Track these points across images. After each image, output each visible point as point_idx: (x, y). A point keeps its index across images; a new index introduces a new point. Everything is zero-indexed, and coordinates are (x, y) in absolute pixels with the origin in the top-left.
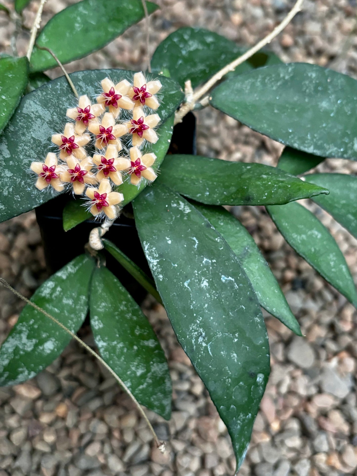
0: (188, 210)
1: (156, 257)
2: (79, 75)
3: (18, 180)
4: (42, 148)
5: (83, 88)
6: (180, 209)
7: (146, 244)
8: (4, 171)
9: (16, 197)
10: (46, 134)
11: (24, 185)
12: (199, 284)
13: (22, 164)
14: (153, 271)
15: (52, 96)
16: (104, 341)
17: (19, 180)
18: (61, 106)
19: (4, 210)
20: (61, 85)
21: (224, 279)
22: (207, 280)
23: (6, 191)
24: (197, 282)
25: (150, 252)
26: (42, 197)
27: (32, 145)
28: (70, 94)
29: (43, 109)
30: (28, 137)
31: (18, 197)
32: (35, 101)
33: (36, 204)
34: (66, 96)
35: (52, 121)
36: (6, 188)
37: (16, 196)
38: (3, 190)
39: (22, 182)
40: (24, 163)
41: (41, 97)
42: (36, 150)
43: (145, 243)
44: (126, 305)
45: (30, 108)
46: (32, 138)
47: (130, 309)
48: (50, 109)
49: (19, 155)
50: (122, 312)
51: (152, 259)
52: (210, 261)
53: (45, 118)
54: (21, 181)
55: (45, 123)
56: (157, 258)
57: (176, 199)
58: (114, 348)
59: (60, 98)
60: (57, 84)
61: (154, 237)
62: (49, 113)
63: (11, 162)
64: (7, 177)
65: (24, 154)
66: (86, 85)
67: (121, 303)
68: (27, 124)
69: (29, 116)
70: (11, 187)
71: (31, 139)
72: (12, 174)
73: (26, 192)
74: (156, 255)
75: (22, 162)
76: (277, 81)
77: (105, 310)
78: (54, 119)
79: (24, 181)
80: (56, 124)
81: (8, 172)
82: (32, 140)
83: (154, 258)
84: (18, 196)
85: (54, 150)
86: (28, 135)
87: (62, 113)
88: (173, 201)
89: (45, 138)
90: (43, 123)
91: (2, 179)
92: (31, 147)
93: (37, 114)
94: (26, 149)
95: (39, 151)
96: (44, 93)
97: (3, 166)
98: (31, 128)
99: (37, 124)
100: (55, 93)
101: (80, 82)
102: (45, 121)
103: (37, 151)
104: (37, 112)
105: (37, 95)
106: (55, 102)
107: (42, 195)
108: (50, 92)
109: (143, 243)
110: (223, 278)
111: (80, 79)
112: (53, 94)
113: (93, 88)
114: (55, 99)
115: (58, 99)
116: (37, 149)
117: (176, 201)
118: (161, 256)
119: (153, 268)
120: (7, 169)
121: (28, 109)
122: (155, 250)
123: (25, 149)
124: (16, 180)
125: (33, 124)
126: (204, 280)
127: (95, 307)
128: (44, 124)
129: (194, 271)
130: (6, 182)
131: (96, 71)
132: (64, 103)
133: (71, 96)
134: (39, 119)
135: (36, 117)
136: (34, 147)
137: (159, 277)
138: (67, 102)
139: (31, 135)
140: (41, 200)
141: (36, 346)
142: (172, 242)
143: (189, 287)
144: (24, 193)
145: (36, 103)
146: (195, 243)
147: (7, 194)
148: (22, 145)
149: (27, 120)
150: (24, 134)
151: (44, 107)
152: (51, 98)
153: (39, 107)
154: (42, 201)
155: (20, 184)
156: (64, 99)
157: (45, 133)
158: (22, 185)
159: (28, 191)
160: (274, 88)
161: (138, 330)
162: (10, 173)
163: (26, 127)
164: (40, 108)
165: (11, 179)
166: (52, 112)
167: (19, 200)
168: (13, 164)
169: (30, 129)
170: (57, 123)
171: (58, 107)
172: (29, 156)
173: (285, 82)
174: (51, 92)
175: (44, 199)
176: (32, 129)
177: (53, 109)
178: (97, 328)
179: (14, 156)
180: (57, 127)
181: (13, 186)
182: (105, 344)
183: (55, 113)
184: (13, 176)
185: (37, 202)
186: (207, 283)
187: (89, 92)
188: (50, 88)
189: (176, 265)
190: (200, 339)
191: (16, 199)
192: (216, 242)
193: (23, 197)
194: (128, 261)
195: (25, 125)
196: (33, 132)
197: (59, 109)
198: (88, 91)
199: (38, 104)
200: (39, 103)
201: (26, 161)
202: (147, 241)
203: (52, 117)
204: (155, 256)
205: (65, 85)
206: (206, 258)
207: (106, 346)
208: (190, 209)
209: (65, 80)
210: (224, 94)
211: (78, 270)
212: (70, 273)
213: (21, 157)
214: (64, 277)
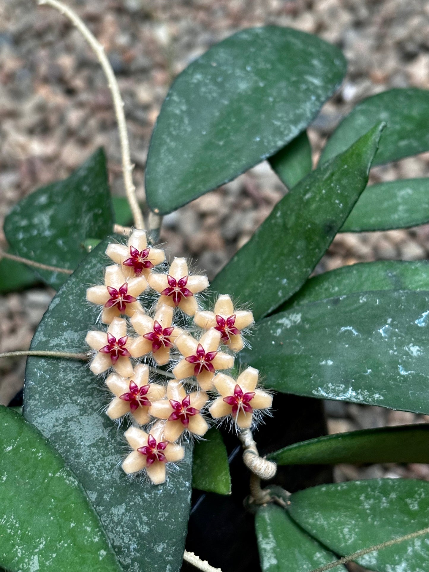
0: (297, 318)
1: (344, 389)
2: (39, 339)
4: (113, 441)
5: (61, 343)
6: (289, 327)
7: (317, 391)
8: (112, 514)
9: (160, 518)
10: (96, 426)
11: (150, 495)
12: (411, 357)
13: (118, 482)
14: (364, 400)
15: (47, 388)
16: (399, 563)
17: (138, 500)
18: (69, 384)
19: (168, 545)
20: (39, 369)
21: (421, 323)
22: (411, 344)
23: (143, 527)
24: (407, 358)
25: (332, 392)
26: (182, 479)
27: (100, 453)
28: (59, 364)
29: (58, 410)
30: (85, 452)
31: (162, 515)
32: (40, 414)
33: (188, 494)
34: (58, 370)
35: (82, 407)
36: (139, 525)
37: (158, 516)
38: (139, 532)
39: (144, 496)
40: (117, 479)
41: (39, 404)
42: (110, 452)
43: (315, 392)
44: (367, 498)
45: (45, 427)
46: (89, 447)
47: (377, 493)
48: (64, 401)
49: (102, 480)
50: (373, 508)
51: (345, 395)
52: (387, 326)
53: (72, 414)
54: (142, 497)
55: (79, 417)
56: (347, 388)
57: (271, 324)
58: (416, 555)
59: (56, 379)
60: (34, 374)
61: (311, 377)
62: (69, 405)
63: (105, 497)
64: (123, 514)
65: (105, 471)
66: (60, 337)
67: (360, 503)
68: (66, 444)
69: (56, 435)
70: (141, 516)
71: (90, 449)
72: (124, 504)
73: (162, 497)
74: (341, 386)
75: (115, 482)
77: (356, 534)
78: (82, 403)
79: (145, 493)
80: (90, 405)
81: (116, 510)
82: (92, 449)
83: (345, 391)
84: (160, 513)
85: (126, 423)
86: (81, 451)
87: (79, 388)
88: (272, 332)
89: (101, 430)
90: (78, 421)
91: (122, 523)
92: (101, 456)
93: (61, 422)
94: (99, 464)
95: (115, 448)
96: (37, 396)
97: (104, 512)
98: (75, 441)
99: (75, 430)
100: (45, 383)
101: (50, 343)
102: (76, 417)
103: (113, 451)
104: (57, 420)
105: (33, 407)
106: (58, 388)
107: (180, 478)
108: (39, 389)
109: (313, 394)
110: (419, 323)
111: (46, 341)
112: (44, 385)
113: (69, 331)
114: (55, 387)
115: (57, 383)
116: (109, 449)
117: (274, 326)
118: (346, 382)
119: (359, 399)
120: (112, 508)
121: (45, 430)
122: (333, 385)
123: (99, 466)
124: (135, 503)
125: (72, 434)
126: (409, 349)
127: (343, 545)
128: (80, 420)
129: (389, 353)
130: (129, 520)
131: (47, 315)
132: (66, 378)
133: (63, 364)
134: (69, 424)
135: (63, 426)
136: (104, 451)
137: (376, 399)
138: (68, 374)
139: (85, 445)
140: (186, 484)
142: (331, 360)
143: (409, 372)
144: (162, 503)
145: (45, 415)
146: (350, 332)
147: (147, 528)
148: (91, 467)
149: (61, 440)
150: (78, 456)
151: (57, 407)
152: (49, 391)
153: (53, 413)
154: (188, 484)
155: (144, 500)
156: (61, 375)
157: (94, 426)
158: (148, 498)
159: (162, 495)
161: (411, 504)
162: (119, 507)
163: (69, 448)
164: (55, 414)
165: (130, 509)
166: (69, 401)
167: (167, 514)
168: (110, 495)
169: (75, 443)
170: (90, 402)
171: (67, 388)
172: (113, 465)
174: (40, 387)
175: (186, 479)
176: (77, 441)
177: (66, 396)
178: (374, 562)
179: (99, 488)
180: (95, 405)
181: (142, 514)
182: (404, 565)
183: (74, 398)
184: (126, 506)
185: (185, 491)
186: (415, 346)
187: (71, 339)
188: (35, 385)
189: (369, 371)
191: (162, 519)
192: (365, 304)
193: (166, 506)
194: (317, 442)
195: (65, 447)
196: (82, 441)
197: (71, 389)
198: (69, 339)
199: (47, 413)
200: (47, 410)
201: (116, 475)
202: (315, 387)
203: (77, 405)
204: (342, 389)
205: (42, 362)
206: (380, 329)
207: (407, 566)
208: (297, 313)
209: (35, 359)
210: (161, 191)
211: (276, 537)
212: (274, 550)
213: (107, 478)
214: (274, 562)
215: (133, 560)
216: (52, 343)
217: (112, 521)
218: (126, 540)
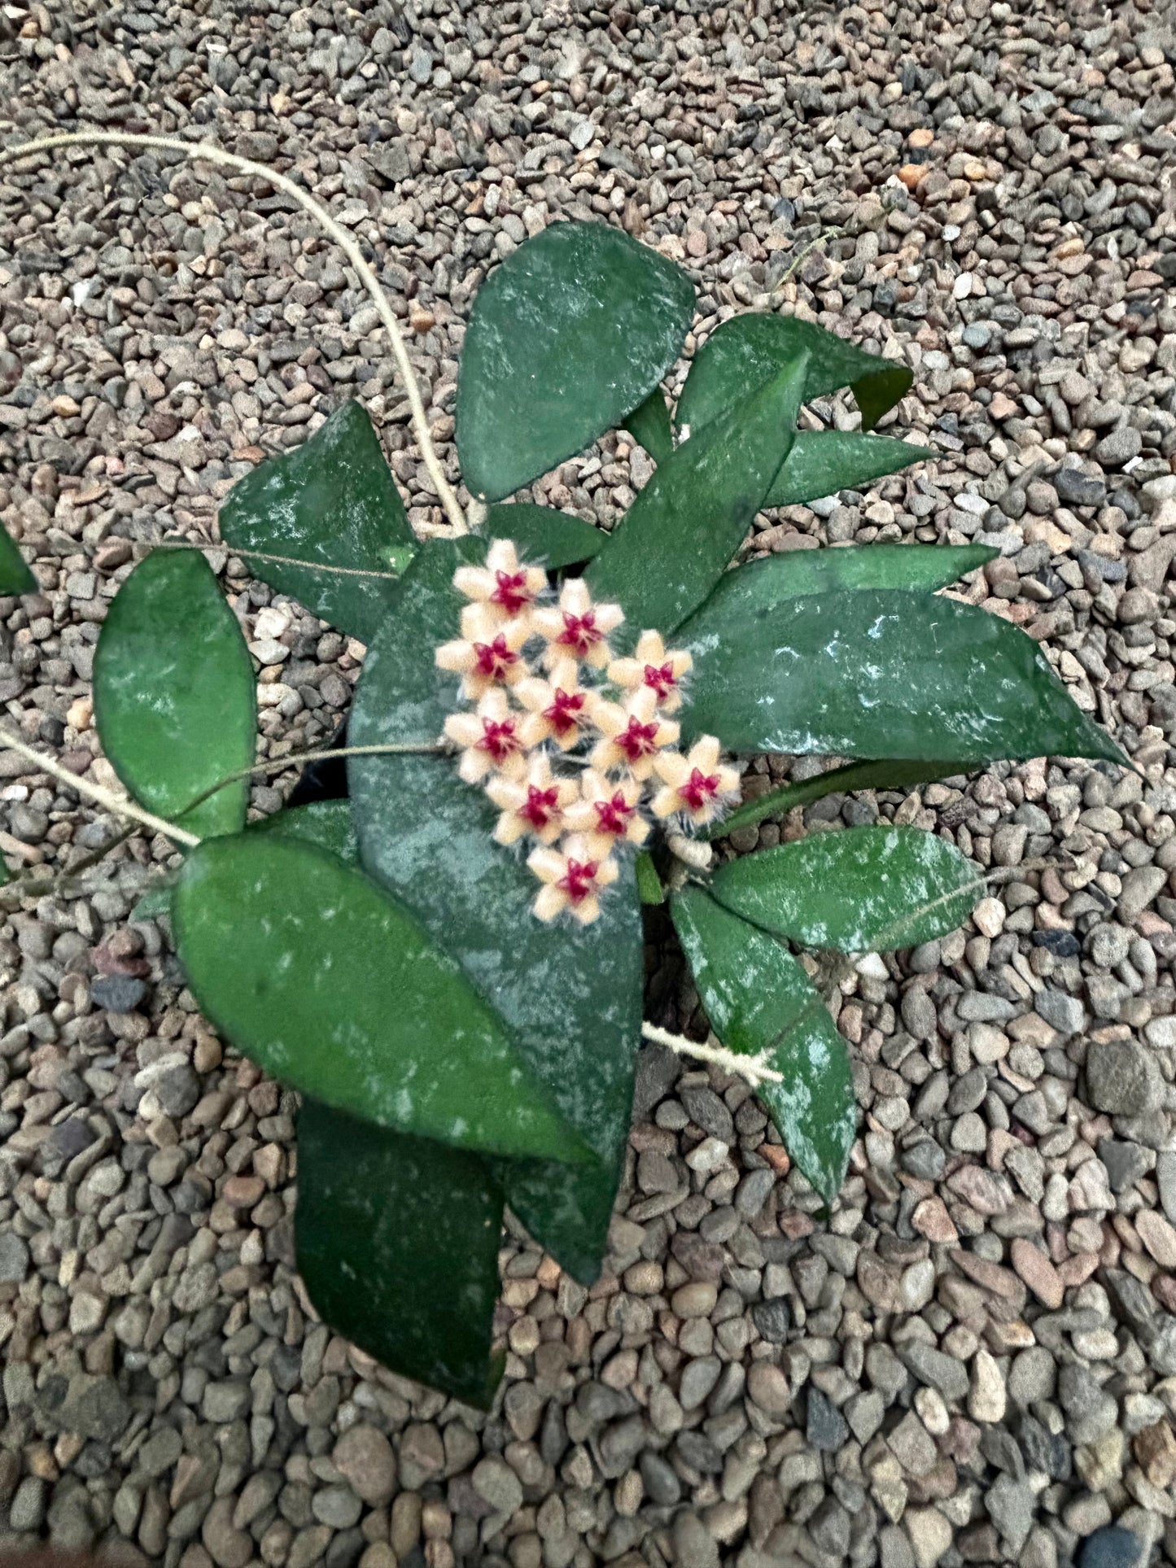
0: (713, 640)
1: (800, 737)
2: (360, 722)
3: (567, 950)
4: (512, 870)
5: (398, 725)
6: (702, 654)
7: (764, 744)
8: (530, 978)
10: (480, 849)
11: (584, 941)
12: (873, 681)
13: (531, 931)
14: (831, 750)
15: (390, 801)
16: (852, 932)
21: (875, 633)
22: (869, 664)
23: (580, 988)
24: (867, 683)
25: (786, 743)
26: (626, 909)
27: (495, 890)
29: (416, 834)
30: (472, 893)
31: (606, 965)
32: (388, 844)
34: (402, 770)
35: (453, 823)
36: (573, 987)
37: (601, 969)
38: (576, 997)
41: (383, 828)
42: (511, 885)
43: (762, 746)
45: (401, 864)
46: (477, 883)
48: (423, 818)
49: (506, 929)
50: (816, 871)
51: (804, 745)
52: (835, 642)
53: (440, 837)
54: (572, 944)
55: (452, 839)
56: (804, 736)
58: (870, 919)
59: (402, 785)
60: (365, 782)
61: (751, 724)
62: (431, 822)
63: (516, 955)
64: (547, 975)
65: (509, 917)
66: (393, 715)
67: (800, 866)
68: (440, 885)
69: (422, 873)
70: (575, 974)
71: (479, 887)
72: (545, 961)
74: (795, 733)
76: (497, 357)
77: (799, 906)
78: (452, 816)
79: (575, 939)
80: (465, 817)
81: (536, 972)
82: (482, 886)
83: (803, 741)
84: (602, 964)
86: (466, 892)
89: (491, 856)
90: (452, 846)
91: (548, 989)
92: (498, 894)
93: (424, 852)
94: (497, 907)
96: (377, 816)
97: (518, 976)
98: (453, 878)
99: (449, 861)
100: (386, 793)
101: (379, 730)
102: (448, 839)
103: (515, 883)
104: (417, 850)
105: (373, 835)
106: (409, 799)
107: (623, 907)
108: (379, 803)
109: (762, 750)
110: (873, 634)
112: (386, 796)
113: (405, 704)
114: (403, 797)
115: (405, 789)
116: (509, 881)
118: (799, 726)
119: (824, 749)
120: (529, 970)
122: (784, 733)
123: (497, 910)
124: (563, 955)
125: (446, 869)
126: (867, 671)
127: (784, 923)
128: (455, 844)
130: (557, 983)
131: (364, 681)
132: (418, 779)
133: (409, 763)
134: (438, 852)
135: (429, 857)
136: (501, 886)
137: (845, 746)
138: (420, 774)
139: (469, 882)
140: (633, 915)
141: (807, 1080)
142: (771, 696)
143: (876, 702)
144: (603, 948)
145: (395, 845)
146: (788, 655)
147: (587, 989)
148: (485, 914)
149: (430, 880)
150: (462, 900)
151: (414, 828)
152: (396, 805)
153: (409, 840)
154: (635, 914)
155: (576, 949)
156: (409, 776)
157: (476, 852)
158: (581, 945)
159: (602, 937)
160: (511, 371)
161: (860, 857)
162: (539, 965)
163: (447, 890)
164: (412, 840)
165: (556, 967)
166: (430, 816)
167: (612, 963)
168: (522, 951)
169: (455, 881)
170: (464, 814)
171: (424, 796)
173: (505, 345)
174: (379, 800)
176: (456, 877)
177: (424, 810)
178: (825, 938)
179: (504, 943)
180: (473, 817)
181: (576, 969)
182: (858, 934)
183: (438, 810)
184: (550, 961)
185: (632, 923)
186: (873, 666)
187: (411, 716)
189: (825, 706)
190: (974, 724)
191: (606, 971)
192: (802, 613)
193: (610, 952)
195: (439, 890)
196: (464, 876)
197: (429, 797)
198: (407, 716)
199: (399, 841)
200: (398, 837)
202: (762, 739)
203: (445, 820)
204: (797, 737)
205: (374, 761)
206: (826, 647)
208: (713, 636)
211: (699, 928)
212: (701, 947)
213: (514, 925)
214: (704, 963)
215: (572, 1041)
216: (383, 726)
217: (531, 989)
218: (558, 1012)
